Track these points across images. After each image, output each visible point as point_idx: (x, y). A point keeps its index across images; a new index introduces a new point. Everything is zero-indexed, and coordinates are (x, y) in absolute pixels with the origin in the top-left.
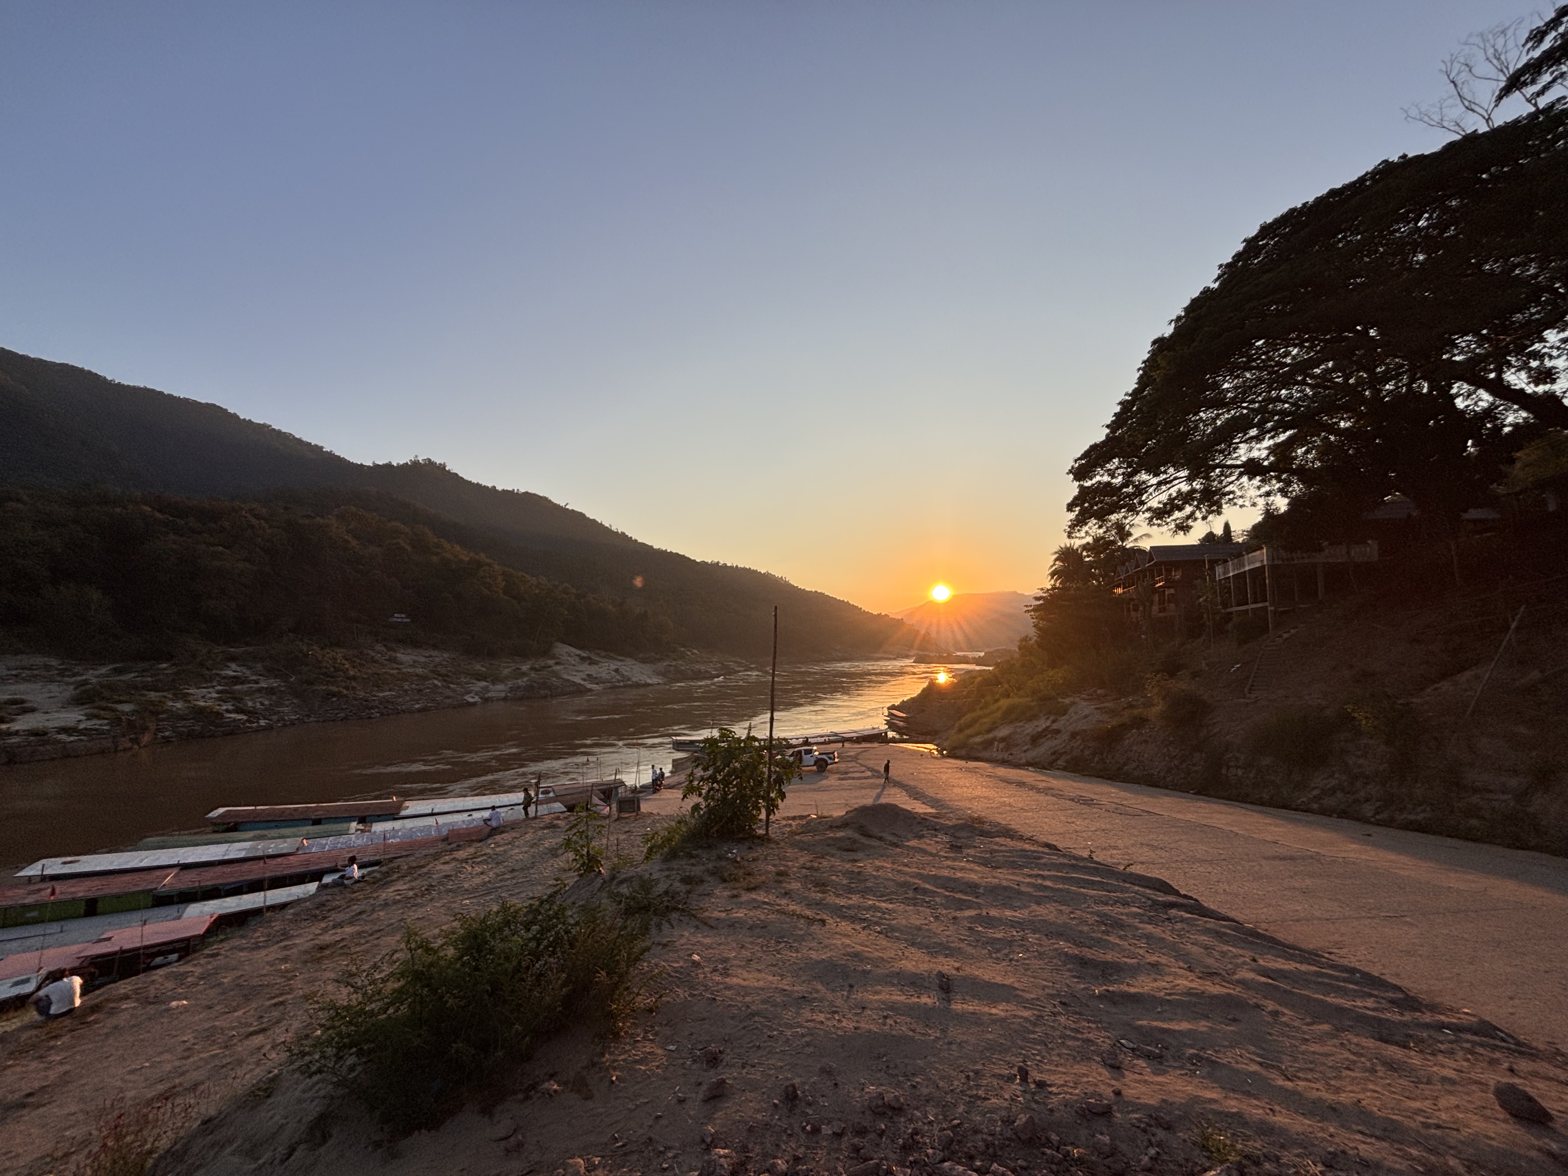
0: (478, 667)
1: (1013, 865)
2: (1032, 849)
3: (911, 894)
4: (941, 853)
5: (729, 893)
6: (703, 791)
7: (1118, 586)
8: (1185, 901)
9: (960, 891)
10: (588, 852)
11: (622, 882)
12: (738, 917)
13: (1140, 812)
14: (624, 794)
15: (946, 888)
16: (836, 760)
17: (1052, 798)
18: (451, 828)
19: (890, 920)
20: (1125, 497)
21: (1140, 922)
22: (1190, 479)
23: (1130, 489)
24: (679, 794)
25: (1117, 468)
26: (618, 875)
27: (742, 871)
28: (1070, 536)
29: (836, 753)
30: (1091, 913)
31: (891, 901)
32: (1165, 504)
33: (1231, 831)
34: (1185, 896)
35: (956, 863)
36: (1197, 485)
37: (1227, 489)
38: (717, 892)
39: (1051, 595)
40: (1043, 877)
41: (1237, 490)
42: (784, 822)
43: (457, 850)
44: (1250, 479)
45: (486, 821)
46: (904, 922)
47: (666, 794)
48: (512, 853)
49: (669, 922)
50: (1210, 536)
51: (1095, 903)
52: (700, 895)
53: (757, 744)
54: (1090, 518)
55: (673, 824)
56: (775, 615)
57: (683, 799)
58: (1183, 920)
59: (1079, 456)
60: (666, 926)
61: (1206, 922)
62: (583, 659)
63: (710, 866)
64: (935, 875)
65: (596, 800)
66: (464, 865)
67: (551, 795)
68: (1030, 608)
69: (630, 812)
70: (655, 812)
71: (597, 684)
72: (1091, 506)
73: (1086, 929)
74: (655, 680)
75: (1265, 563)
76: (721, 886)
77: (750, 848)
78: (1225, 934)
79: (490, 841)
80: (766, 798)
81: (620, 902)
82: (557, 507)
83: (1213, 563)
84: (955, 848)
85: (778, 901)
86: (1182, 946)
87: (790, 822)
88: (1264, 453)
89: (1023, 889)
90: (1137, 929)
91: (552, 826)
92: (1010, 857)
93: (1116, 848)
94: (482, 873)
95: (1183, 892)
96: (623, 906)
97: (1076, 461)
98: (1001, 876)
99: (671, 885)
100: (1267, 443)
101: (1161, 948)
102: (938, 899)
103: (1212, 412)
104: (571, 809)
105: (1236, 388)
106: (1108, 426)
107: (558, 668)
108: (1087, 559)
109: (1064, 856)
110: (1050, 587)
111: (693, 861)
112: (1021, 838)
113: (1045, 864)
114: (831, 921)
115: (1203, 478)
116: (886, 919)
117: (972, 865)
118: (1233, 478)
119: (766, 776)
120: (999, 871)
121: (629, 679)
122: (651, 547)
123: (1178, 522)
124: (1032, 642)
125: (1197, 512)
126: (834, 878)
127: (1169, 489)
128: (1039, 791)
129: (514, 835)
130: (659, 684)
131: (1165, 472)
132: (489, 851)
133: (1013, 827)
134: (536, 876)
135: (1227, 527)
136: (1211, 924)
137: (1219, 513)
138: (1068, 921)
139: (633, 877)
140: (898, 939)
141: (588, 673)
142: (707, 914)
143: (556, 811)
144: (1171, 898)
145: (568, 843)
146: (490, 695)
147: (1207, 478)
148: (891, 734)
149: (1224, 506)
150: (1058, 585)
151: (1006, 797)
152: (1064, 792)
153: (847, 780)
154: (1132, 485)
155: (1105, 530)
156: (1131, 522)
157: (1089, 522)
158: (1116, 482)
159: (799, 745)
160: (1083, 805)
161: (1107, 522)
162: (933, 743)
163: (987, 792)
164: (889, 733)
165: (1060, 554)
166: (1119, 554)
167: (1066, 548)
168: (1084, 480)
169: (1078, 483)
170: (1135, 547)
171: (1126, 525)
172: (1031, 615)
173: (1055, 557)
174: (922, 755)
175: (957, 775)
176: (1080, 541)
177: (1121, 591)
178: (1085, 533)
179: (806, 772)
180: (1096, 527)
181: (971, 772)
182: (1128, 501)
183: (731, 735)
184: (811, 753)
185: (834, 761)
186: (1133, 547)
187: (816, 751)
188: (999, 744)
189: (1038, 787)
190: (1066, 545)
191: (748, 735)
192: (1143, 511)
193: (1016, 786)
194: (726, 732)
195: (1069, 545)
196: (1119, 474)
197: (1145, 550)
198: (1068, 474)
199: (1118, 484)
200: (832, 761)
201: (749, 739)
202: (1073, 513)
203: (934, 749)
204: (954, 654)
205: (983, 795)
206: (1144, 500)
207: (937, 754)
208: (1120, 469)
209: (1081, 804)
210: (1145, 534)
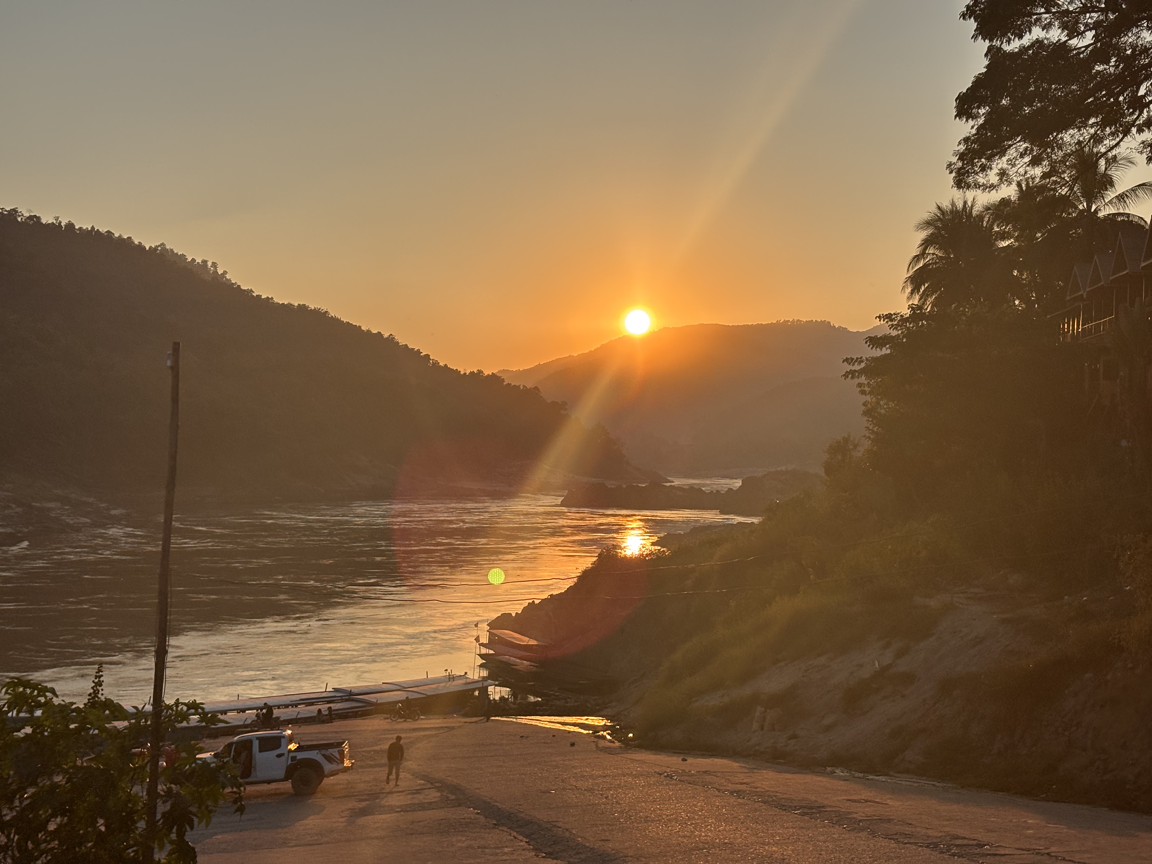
7: (1073, 315)
16: (347, 763)
17: (884, 843)
20: (1099, 87)
23: (1112, 67)
28: (960, 183)
29: (346, 746)
39: (909, 334)
53: (121, 725)
54: (1013, 138)
56: (175, 369)
68: (857, 367)
72: (1016, 106)
108: (1004, 243)
110: (906, 312)
119: (142, 806)
124: (859, 453)
128: (855, 825)
148: (497, 692)
150: (928, 307)
151: (776, 843)
152: (916, 827)
153: (373, 814)
154: (1118, 55)
155: (1047, 169)
156: (1109, 151)
157: (1010, 146)
158: (1079, 46)
159: (245, 726)
160: (959, 857)
161: (1053, 150)
162: (602, 713)
163: (730, 830)
164: (491, 689)
165: (936, 228)
166: (1080, 231)
167: (952, 211)
168: (1004, 35)
169: (987, 43)
170: (1119, 214)
171: (1100, 158)
172: (860, 385)
173: (923, 235)
174: (573, 745)
175: (659, 792)
176: (986, 194)
177: (1078, 328)
178: (998, 174)
179: (260, 795)
180: (1027, 159)
181: (694, 783)
182: (1104, 96)
183: (42, 700)
184: (279, 746)
185: (340, 767)
186: (1114, 215)
187: (291, 740)
188: (765, 711)
189: (855, 816)
190: (953, 204)
191: (93, 698)
192: (1139, 125)
193: (803, 814)
194: (28, 691)
195: (960, 205)
196: (1086, 25)
197: (1143, 223)
198: (964, 16)
199: (1083, 52)
200: (334, 767)
201: (95, 708)
202: (970, 121)
203: (605, 728)
204: (668, 484)
205: (720, 839)
206: (1144, 97)
207: (610, 741)
208: (1090, 12)
209: (954, 855)
210: (1144, 184)
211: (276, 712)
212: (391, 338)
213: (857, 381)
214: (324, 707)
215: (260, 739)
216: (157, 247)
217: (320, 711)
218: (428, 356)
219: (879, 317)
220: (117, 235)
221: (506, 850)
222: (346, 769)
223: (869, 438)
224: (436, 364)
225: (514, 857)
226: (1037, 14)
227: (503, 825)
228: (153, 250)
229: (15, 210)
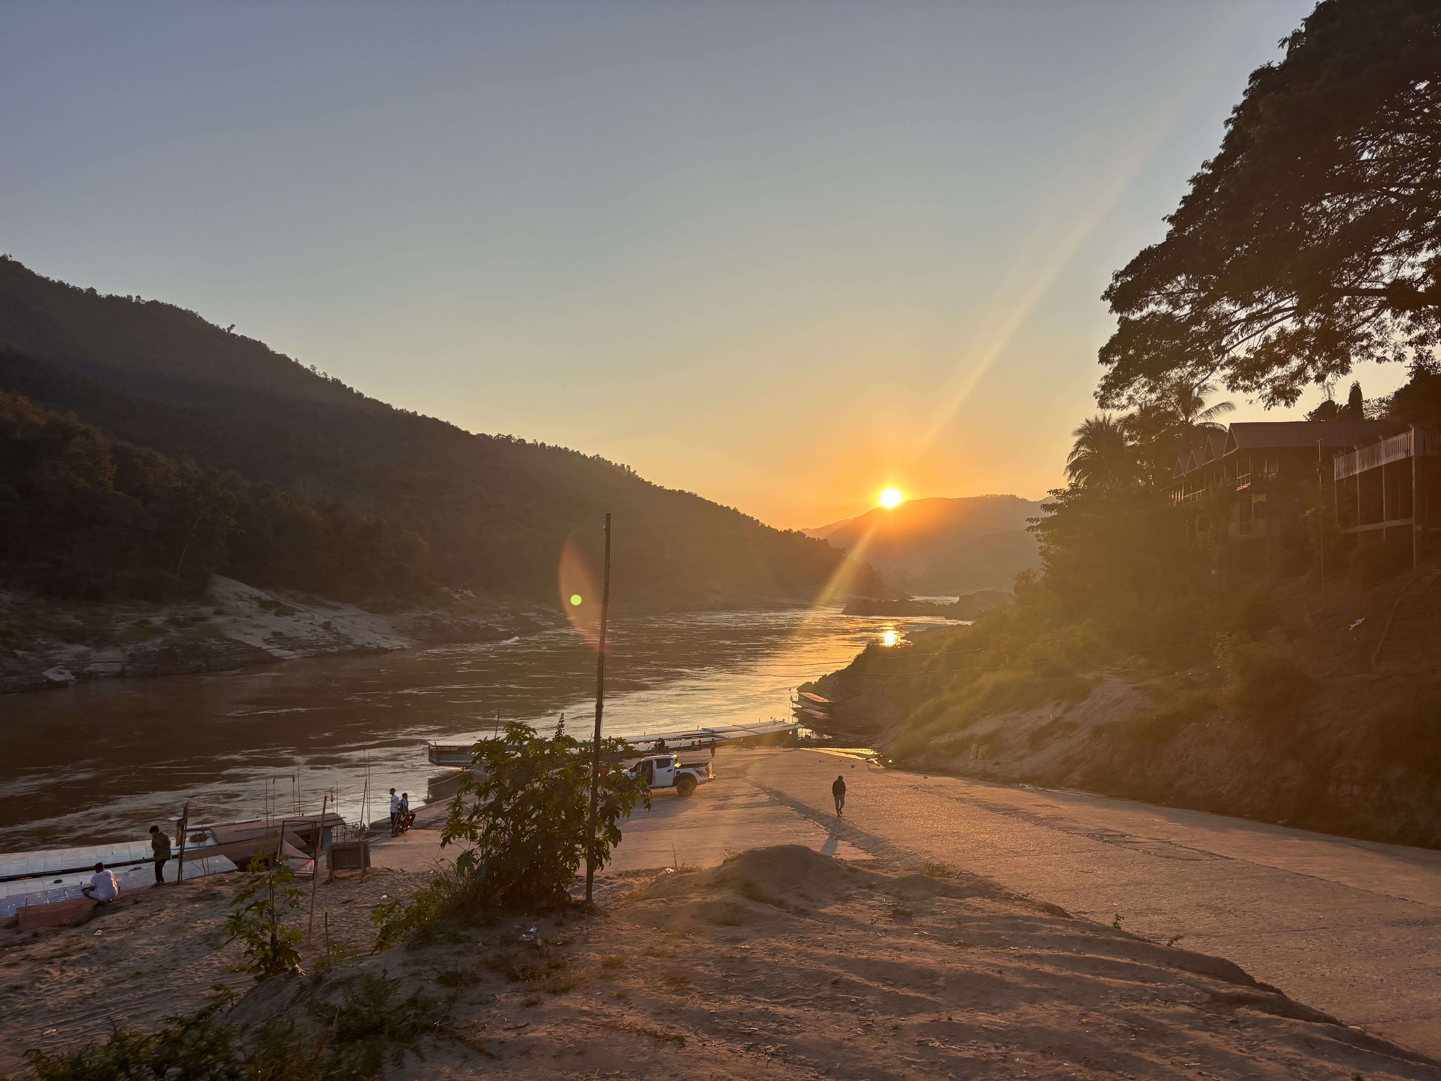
0: (69, 618)
1: (994, 942)
2: (1025, 914)
3: (826, 991)
4: (877, 925)
5: (523, 999)
6: (479, 832)
7: (1177, 489)
8: (1262, 994)
9: (907, 985)
10: (273, 938)
11: (334, 987)
12: (537, 1038)
13: (1199, 856)
14: (340, 840)
15: (884, 981)
16: (711, 776)
17: (1059, 833)
18: (23, 904)
19: (791, 1033)
20: (1194, 341)
21: (1191, 1029)
22: (1299, 313)
23: (1202, 328)
24: (435, 837)
25: (1184, 291)
26: (327, 975)
27: (546, 962)
28: (1103, 405)
29: (710, 765)
30: (1114, 1015)
31: (793, 1003)
32: (1258, 354)
33: (1338, 883)
34: (1263, 987)
35: (902, 940)
36: (1311, 322)
37: (1359, 330)
38: (501, 997)
39: (1069, 503)
40: (1040, 959)
41: (1374, 333)
42: (620, 881)
43: (33, 943)
44: (1395, 315)
45: (87, 891)
46: (814, 1036)
47: (415, 837)
48: (135, 944)
49: (416, 1050)
50: (1328, 406)
51: (1122, 1000)
52: (472, 1004)
53: (575, 751)
54: (1137, 375)
55: (427, 887)
56: (608, 530)
57: (443, 845)
58: (1257, 1023)
59: (1122, 268)
60: (410, 1060)
61: (1291, 1025)
62: (265, 606)
63: (490, 955)
64: (867, 960)
65: (289, 848)
66: (46, 968)
67: (210, 842)
68: (1035, 524)
69: (353, 869)
70: (396, 867)
71: (291, 649)
72: (1139, 354)
73: (1105, 1040)
74: (395, 643)
75: (1413, 453)
76: (509, 988)
77: (560, 924)
78: (1319, 1042)
79: (94, 925)
80: (588, 840)
81: (330, 1022)
82: (214, 330)
83: (1330, 453)
84: (900, 915)
85: (606, 1010)
86: (1254, 1063)
87: (631, 880)
88: (1420, 272)
89: (1008, 978)
90: (1185, 1038)
91: (209, 896)
92: (989, 927)
93: (1157, 911)
94: (80, 981)
95: (1259, 979)
96: (334, 1027)
97: (1117, 277)
98: (973, 958)
99: (421, 988)
100: (1424, 256)
101: (1222, 1068)
102: (870, 998)
103: (1343, 201)
104: (242, 865)
105: (1381, 160)
106: (1171, 220)
107: (219, 620)
108: (1130, 443)
109: (1075, 924)
110: (1067, 488)
111: (460, 947)
112: (1008, 897)
113: (1043, 939)
114: (694, 1039)
115: (1322, 312)
116: (785, 1033)
117: (927, 943)
118: (1370, 312)
119: (588, 803)
120: (970, 950)
121: (349, 641)
122: (388, 406)
123: (1277, 383)
124: (1037, 580)
125: (1309, 368)
126: (700, 969)
127: (1266, 328)
128: (1039, 822)
129: (138, 912)
130: (402, 650)
131: (1261, 300)
132: (93, 942)
133: (996, 880)
134: (180, 982)
135: (1356, 392)
136: (1299, 1026)
137: (1345, 370)
138: (1078, 1029)
139: (353, 978)
140: (804, 1064)
141: (274, 629)
142: (483, 1035)
143: (218, 870)
144: (1240, 990)
145: (236, 925)
146: (92, 668)
147: (1328, 310)
148: (803, 732)
149: (1354, 359)
150: (1081, 485)
151: (987, 833)
152: (1079, 823)
153: (727, 809)
154: (1207, 320)
155: (1159, 395)
156: (1201, 382)
157: (1135, 380)
158: (1181, 315)
159: (648, 752)
160: (1109, 843)
161: (1163, 382)
162: (871, 747)
163: (957, 824)
164: (799, 730)
165: (1086, 434)
166: (1181, 434)
167: (1096, 423)
168: (1130, 309)
169: (1119, 315)
170: (1207, 423)
171: (1195, 387)
172: (1037, 536)
173: (1077, 438)
174: (853, 767)
175: (910, 798)
176: (1120, 412)
177: (1181, 497)
178: (1128, 399)
179: (658, 796)
180: (1146, 389)
181: (932, 793)
182: (1198, 346)
183: (528, 736)
184: (669, 765)
185: (707, 778)
186: (1204, 424)
187: (676, 761)
188: (978, 747)
189: (1039, 815)
190: (1096, 419)
191: (558, 735)
192: (1222, 365)
193: (1004, 814)
194: (519, 730)
195: (1101, 419)
196: (1185, 301)
197: (1223, 429)
198: (1103, 298)
199: (1183, 319)
200: (703, 778)
201: (559, 741)
202: (1108, 365)
203: (873, 756)
204: (911, 600)
205: (950, 830)
206: (1225, 346)
207: (876, 765)
208: (1188, 293)
209: (1106, 842)
210: (1223, 404)
211: (667, 743)
212: (735, 510)
213: (1035, 533)
214: (696, 740)
215: (657, 760)
216: (594, 457)
217: (693, 743)
218: (758, 521)
219: (1050, 492)
220: (570, 450)
221: (812, 834)
222: (710, 780)
223: (1044, 569)
224: (763, 525)
225: (818, 838)
226: (1152, 295)
227: (810, 818)
228: (592, 459)
229: (510, 436)
